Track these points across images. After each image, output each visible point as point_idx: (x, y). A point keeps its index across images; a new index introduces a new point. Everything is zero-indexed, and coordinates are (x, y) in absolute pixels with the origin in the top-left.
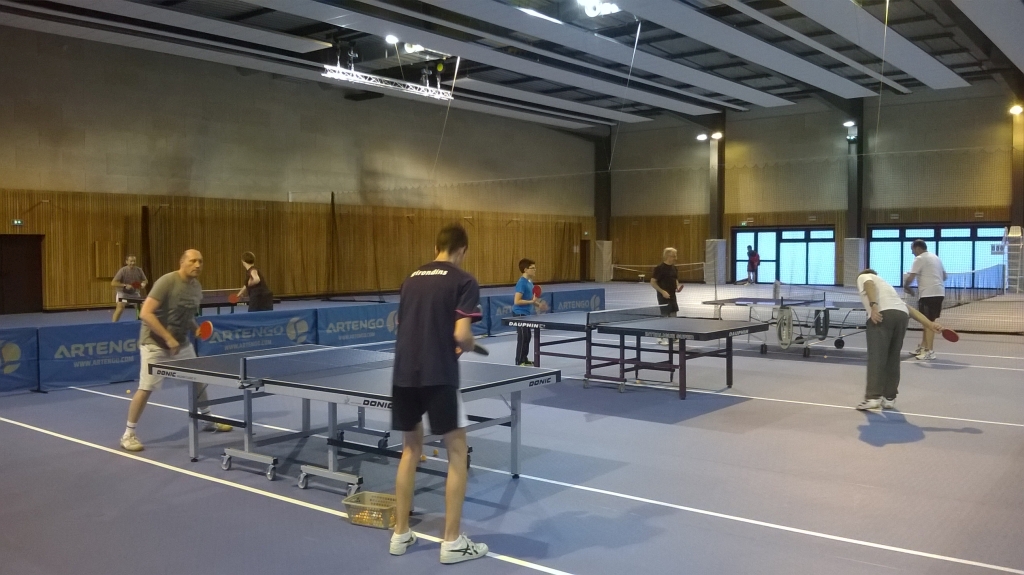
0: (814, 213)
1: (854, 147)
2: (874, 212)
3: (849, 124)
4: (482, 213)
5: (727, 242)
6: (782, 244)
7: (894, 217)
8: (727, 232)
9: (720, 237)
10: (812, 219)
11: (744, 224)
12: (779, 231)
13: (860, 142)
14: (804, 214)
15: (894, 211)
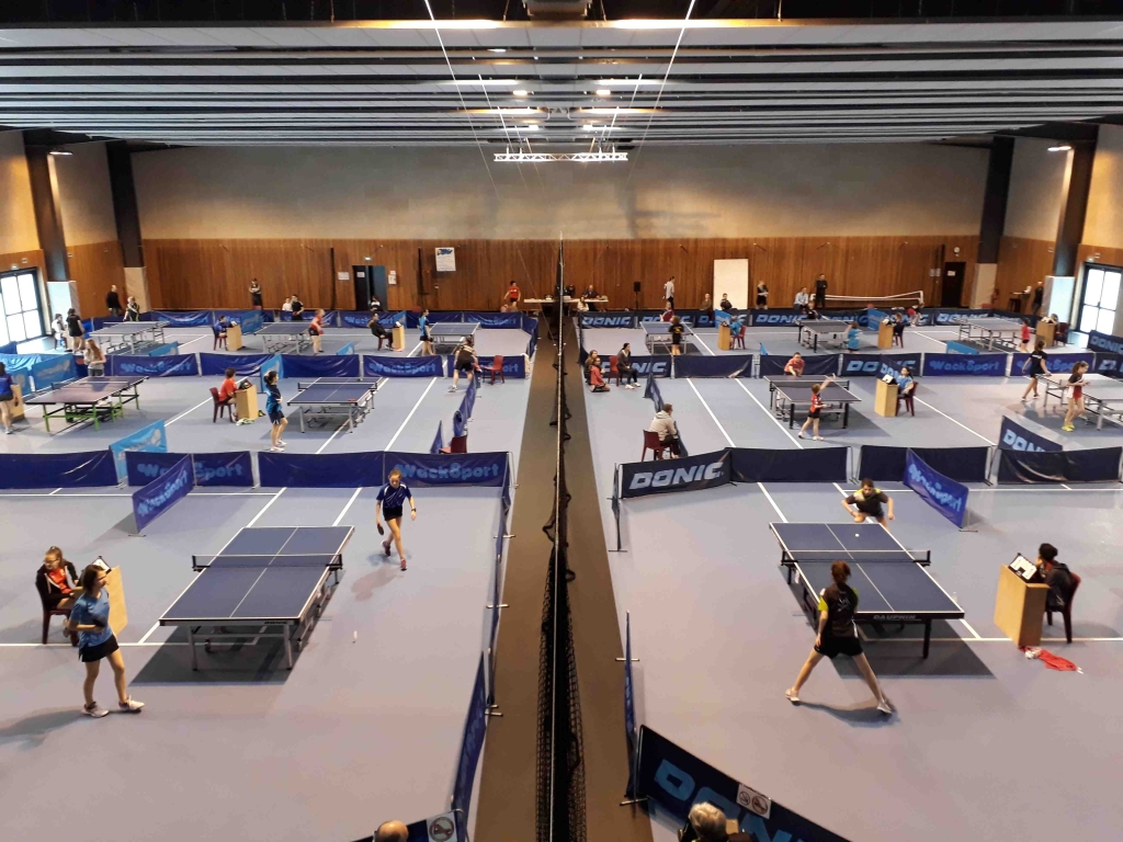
4: (781, 240)
8: (1081, 269)
9: (1070, 274)
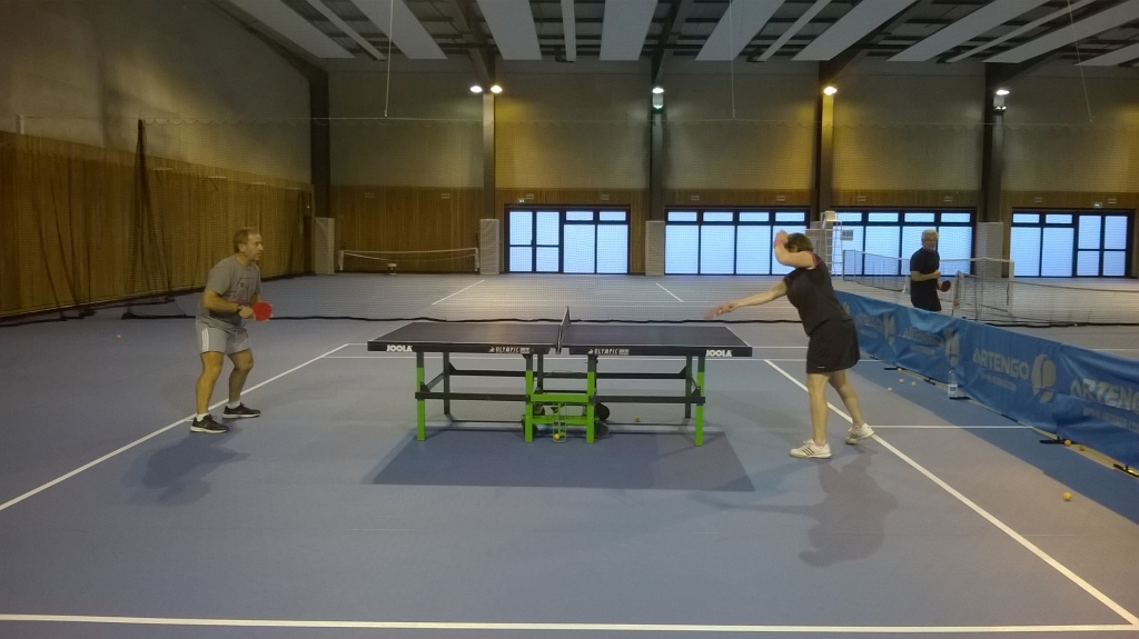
0: (606, 191)
1: (657, 118)
2: (673, 192)
3: (658, 90)
5: (499, 222)
6: (566, 227)
7: (695, 198)
9: (493, 216)
10: (605, 198)
11: (521, 201)
12: (563, 211)
14: (595, 193)
15: (695, 192)
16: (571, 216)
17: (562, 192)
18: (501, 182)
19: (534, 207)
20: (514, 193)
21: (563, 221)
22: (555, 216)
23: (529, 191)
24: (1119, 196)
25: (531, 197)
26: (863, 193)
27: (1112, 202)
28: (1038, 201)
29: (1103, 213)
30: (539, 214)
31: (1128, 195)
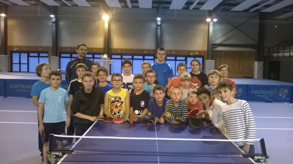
0: (41, 47)
1: (54, 25)
2: (62, 48)
3: (52, 16)
5: (9, 56)
6: (30, 58)
7: (68, 50)
8: (9, 53)
9: (6, 54)
10: (41, 49)
11: (15, 50)
13: (56, 23)
14: (37, 47)
15: (68, 48)
16: (31, 54)
17: (27, 47)
18: (9, 43)
19: (20, 52)
20: (12, 47)
21: (29, 56)
22: (26, 54)
23: (17, 47)
24: (199, 52)
25: (18, 49)
26: (120, 49)
27: (197, 53)
28: (173, 53)
29: (195, 56)
30: (22, 54)
31: (202, 52)
